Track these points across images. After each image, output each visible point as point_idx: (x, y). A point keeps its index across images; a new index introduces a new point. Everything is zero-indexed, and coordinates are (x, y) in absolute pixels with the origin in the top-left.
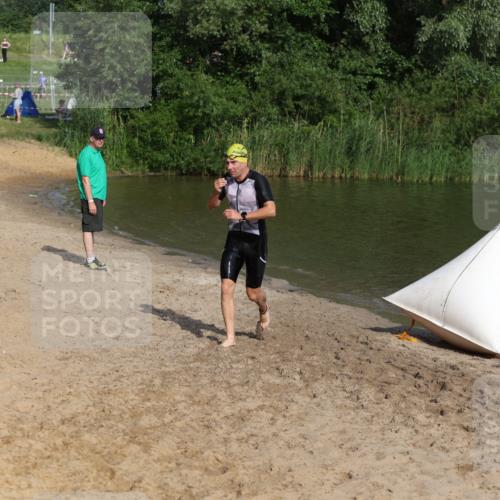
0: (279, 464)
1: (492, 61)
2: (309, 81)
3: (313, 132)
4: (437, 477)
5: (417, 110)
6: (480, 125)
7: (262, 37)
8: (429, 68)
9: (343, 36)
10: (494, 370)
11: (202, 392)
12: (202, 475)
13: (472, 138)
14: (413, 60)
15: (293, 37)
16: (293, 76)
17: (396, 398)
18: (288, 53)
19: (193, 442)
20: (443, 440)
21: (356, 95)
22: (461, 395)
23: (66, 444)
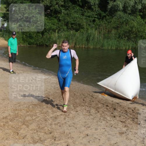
0: (67, 131)
1: (130, 14)
2: (75, 19)
3: (77, 34)
4: (113, 136)
5: (107, 28)
6: (126, 32)
7: (62, 6)
8: (111, 16)
9: (86, 6)
10: (130, 105)
11: (44, 110)
12: (44, 134)
13: (124, 36)
14: (106, 13)
15: (71, 6)
16: (71, 18)
17: (101, 112)
18: (70, 11)
19: (41, 125)
20: (115, 125)
21: (89, 23)
22: (120, 112)
23: (4, 125)
